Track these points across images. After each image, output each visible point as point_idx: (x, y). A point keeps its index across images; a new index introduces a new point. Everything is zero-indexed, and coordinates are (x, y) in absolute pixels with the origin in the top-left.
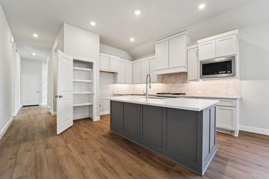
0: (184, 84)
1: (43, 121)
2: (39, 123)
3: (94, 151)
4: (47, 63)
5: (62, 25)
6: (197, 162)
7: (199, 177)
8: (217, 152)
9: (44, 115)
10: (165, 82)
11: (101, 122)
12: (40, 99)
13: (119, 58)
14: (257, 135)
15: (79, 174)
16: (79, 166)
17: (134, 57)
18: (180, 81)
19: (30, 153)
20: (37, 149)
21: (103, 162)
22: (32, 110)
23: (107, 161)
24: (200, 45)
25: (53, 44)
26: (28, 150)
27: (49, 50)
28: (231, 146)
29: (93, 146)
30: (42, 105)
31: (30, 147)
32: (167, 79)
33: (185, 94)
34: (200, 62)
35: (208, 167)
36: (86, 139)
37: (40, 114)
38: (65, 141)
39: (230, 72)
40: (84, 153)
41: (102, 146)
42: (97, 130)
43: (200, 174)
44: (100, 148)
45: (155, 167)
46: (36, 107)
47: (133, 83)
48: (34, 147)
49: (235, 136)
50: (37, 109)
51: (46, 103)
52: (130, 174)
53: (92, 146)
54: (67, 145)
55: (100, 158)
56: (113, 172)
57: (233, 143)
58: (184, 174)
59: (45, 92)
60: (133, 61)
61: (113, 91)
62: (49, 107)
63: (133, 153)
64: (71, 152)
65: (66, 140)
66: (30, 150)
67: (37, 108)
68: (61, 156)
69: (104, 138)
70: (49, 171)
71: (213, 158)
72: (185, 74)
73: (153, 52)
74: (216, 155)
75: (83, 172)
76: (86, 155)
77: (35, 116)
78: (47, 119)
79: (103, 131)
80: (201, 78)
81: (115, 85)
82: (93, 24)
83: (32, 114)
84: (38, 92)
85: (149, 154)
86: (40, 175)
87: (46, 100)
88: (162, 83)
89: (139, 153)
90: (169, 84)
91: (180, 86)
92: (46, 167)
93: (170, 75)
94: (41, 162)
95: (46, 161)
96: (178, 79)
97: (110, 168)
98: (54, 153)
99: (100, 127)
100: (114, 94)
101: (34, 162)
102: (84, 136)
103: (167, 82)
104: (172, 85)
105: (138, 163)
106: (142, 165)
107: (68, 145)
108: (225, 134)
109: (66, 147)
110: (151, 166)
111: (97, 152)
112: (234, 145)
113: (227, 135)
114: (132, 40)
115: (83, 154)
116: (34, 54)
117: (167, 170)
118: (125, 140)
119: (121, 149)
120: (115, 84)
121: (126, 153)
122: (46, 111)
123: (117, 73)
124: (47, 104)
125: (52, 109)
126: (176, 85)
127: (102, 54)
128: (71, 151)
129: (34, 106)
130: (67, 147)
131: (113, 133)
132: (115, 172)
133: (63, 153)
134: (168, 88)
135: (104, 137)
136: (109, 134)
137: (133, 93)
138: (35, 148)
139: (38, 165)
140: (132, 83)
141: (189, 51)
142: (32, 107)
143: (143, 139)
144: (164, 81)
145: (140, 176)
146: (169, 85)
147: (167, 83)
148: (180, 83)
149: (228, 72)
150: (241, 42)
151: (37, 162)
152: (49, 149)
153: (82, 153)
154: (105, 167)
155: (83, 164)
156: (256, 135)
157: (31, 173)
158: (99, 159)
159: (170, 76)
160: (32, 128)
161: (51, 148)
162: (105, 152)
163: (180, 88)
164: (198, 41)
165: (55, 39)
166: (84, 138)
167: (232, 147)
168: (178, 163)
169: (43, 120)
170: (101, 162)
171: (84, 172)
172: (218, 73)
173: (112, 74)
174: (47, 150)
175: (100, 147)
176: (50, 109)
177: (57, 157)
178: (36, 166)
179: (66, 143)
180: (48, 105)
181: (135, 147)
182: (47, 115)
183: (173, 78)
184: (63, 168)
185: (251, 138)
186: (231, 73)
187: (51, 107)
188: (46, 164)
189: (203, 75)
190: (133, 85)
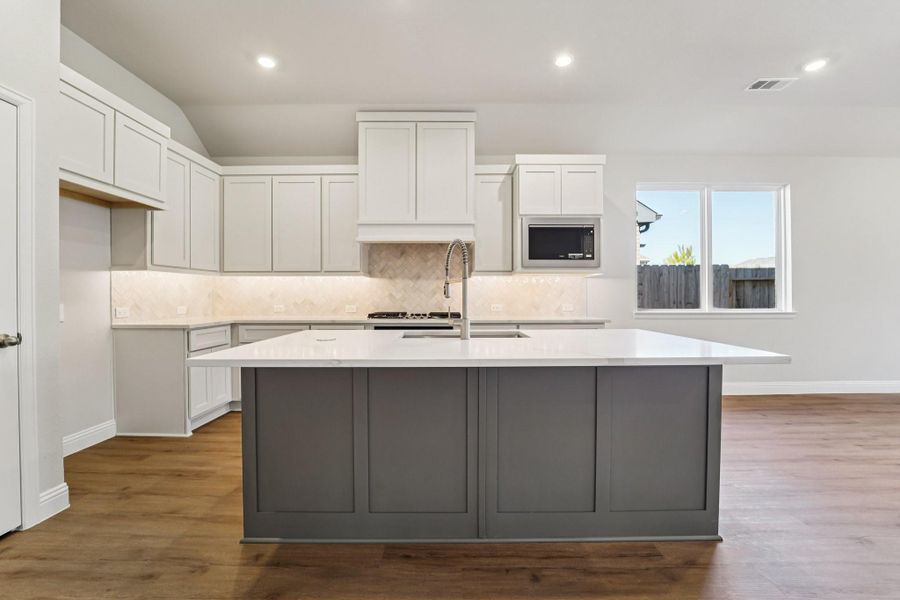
10: (382, 273)
13: (166, 130)
18: (439, 272)
24: (521, 170)
32: (390, 263)
39: (590, 256)
47: (222, 271)
60: (220, 164)
61: (113, 313)
80: (525, 266)
88: (370, 274)
90: (398, 281)
93: (402, 249)
96: (429, 264)
100: (114, 329)
103: (390, 272)
104: (411, 283)
114: (267, 63)
120: (121, 273)
126: (422, 283)
134: (394, 293)
144: (377, 268)
146: (400, 282)
147: (391, 278)
148: (439, 279)
149: (587, 256)
159: (402, 254)
164: (520, 158)
172: (567, 258)
173: (105, 212)
183: (413, 260)
186: (593, 258)
189: (530, 258)
190: (226, 278)
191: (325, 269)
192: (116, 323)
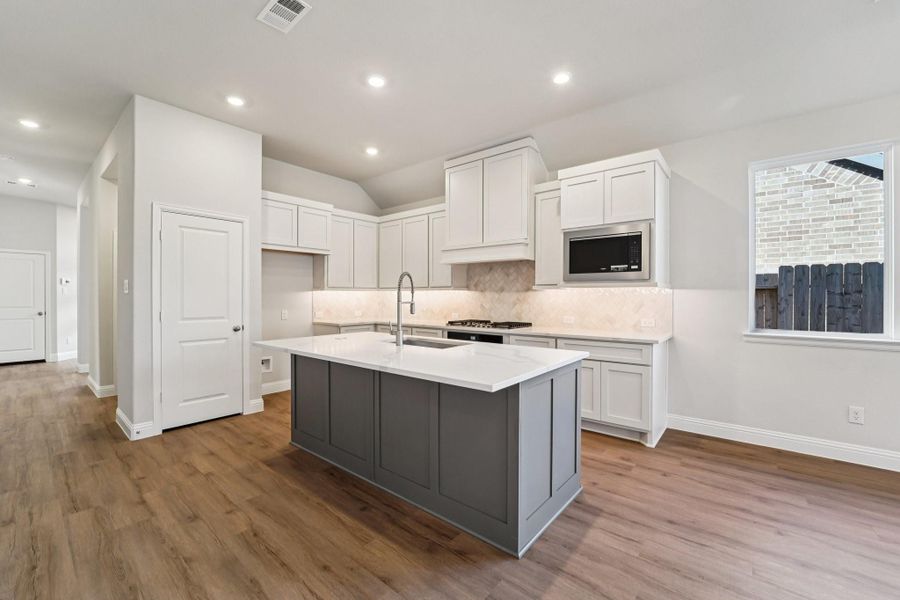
0: (530, 293)
1: (63, 421)
2: (46, 428)
3: (229, 508)
4: (75, 208)
5: (128, 101)
6: (506, 523)
7: (508, 562)
8: (581, 493)
9: (63, 399)
10: (476, 287)
11: (268, 418)
12: (51, 338)
13: (330, 207)
14: (707, 441)
15: (173, 580)
16: (174, 556)
17: (383, 204)
18: (518, 285)
19: (12, 529)
20: (35, 517)
21: (253, 540)
22: (18, 381)
23: (264, 537)
24: (563, 185)
25: (97, 151)
26: (4, 522)
27: (83, 169)
28: (624, 476)
29: (229, 495)
30: (59, 360)
31: (10, 509)
32: (482, 278)
33: (530, 325)
34: (565, 234)
35: (542, 534)
36: (208, 475)
37: (50, 395)
38: (137, 486)
39: (636, 267)
40: (194, 518)
41: (257, 493)
42: (250, 443)
43: (514, 554)
44: (248, 501)
45: (401, 545)
46: (34, 367)
47: (379, 288)
48: (27, 510)
49: (648, 445)
50: (37, 376)
51: (73, 354)
52: (326, 568)
53: (225, 496)
54: (141, 498)
55: (244, 528)
56: (278, 565)
57: (634, 465)
58: (472, 557)
59: (68, 316)
60: (378, 215)
61: (313, 314)
62: (85, 368)
63: (346, 510)
64: (153, 518)
65: (142, 482)
66: (12, 521)
67: (38, 371)
68: (119, 530)
69: (268, 469)
70: (77, 576)
71: (565, 510)
72: (530, 264)
73: (438, 192)
74: (577, 503)
75: (185, 571)
76: (202, 524)
77: (31, 401)
78: (75, 410)
79: (267, 447)
80: (566, 280)
81: (317, 293)
82: (236, 102)
83: (18, 397)
84: (40, 314)
85: (395, 509)
86: (45, 592)
87: (74, 339)
88: (468, 288)
89: (364, 509)
90: (487, 294)
91: (518, 299)
92: (66, 565)
93: (490, 266)
94: (52, 553)
95: (68, 549)
96: (511, 278)
97: (269, 556)
98: (98, 522)
99: (259, 434)
100: (314, 324)
101: (25, 557)
102: (204, 465)
103: (481, 286)
104: (497, 296)
105: (354, 536)
106: (365, 541)
107: (148, 496)
108: (624, 443)
109: (138, 503)
110: (388, 542)
111: (239, 514)
112: (635, 472)
113: (628, 444)
114: (372, 152)
115: (192, 521)
116: (25, 181)
117: (431, 549)
118: (332, 472)
119: (315, 499)
121: (327, 510)
122: (72, 382)
123: (324, 255)
124: (76, 356)
125: (94, 377)
126: (505, 295)
127: (271, 195)
128: (153, 514)
129: (24, 366)
130: (143, 502)
131: (301, 450)
132: (283, 564)
133: (128, 521)
134: (484, 304)
135: (269, 465)
136: (287, 455)
137: (379, 320)
138: (30, 514)
139: (41, 565)
140: (375, 286)
141: (539, 197)
142: (20, 366)
143: (380, 466)
144: (472, 283)
145: (352, 569)
147: (482, 291)
148: (518, 291)
149: (633, 267)
150: (674, 182)
151: (38, 554)
152: (81, 513)
153: (189, 518)
154: (256, 554)
155: (189, 548)
156: (703, 441)
157: (16, 588)
158: (242, 534)
159: (491, 269)
160: (19, 448)
161: (89, 507)
162: (262, 510)
163: (516, 307)
164: (561, 173)
165: (106, 140)
166: (202, 471)
167: (629, 477)
168: (465, 529)
169: (62, 418)
170: (246, 541)
171: (189, 571)
172: (609, 270)
173: (310, 259)
174: (73, 517)
175: (250, 497)
176: (87, 374)
177: (106, 535)
178: (34, 568)
179: (140, 492)
180: (81, 360)
181: (358, 491)
182: (76, 398)
183: (498, 275)
184: (124, 565)
185: (685, 449)
186: (639, 269)
187: (92, 366)
188: (69, 557)
189: (571, 272)
190: (381, 292)
191: (431, 285)
192: (316, 321)
